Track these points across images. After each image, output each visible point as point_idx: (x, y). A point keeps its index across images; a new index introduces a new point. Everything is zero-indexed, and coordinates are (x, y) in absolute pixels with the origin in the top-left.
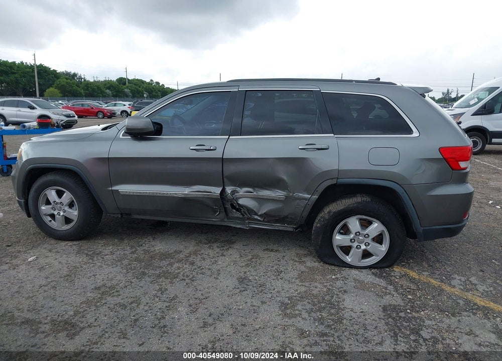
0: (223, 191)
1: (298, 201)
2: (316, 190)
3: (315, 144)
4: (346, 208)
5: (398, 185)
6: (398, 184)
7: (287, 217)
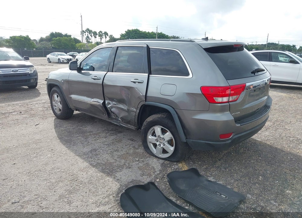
0: (104, 103)
1: (132, 112)
2: (138, 107)
3: (138, 79)
4: (153, 120)
5: (173, 110)
6: (173, 108)
7: (130, 121)
